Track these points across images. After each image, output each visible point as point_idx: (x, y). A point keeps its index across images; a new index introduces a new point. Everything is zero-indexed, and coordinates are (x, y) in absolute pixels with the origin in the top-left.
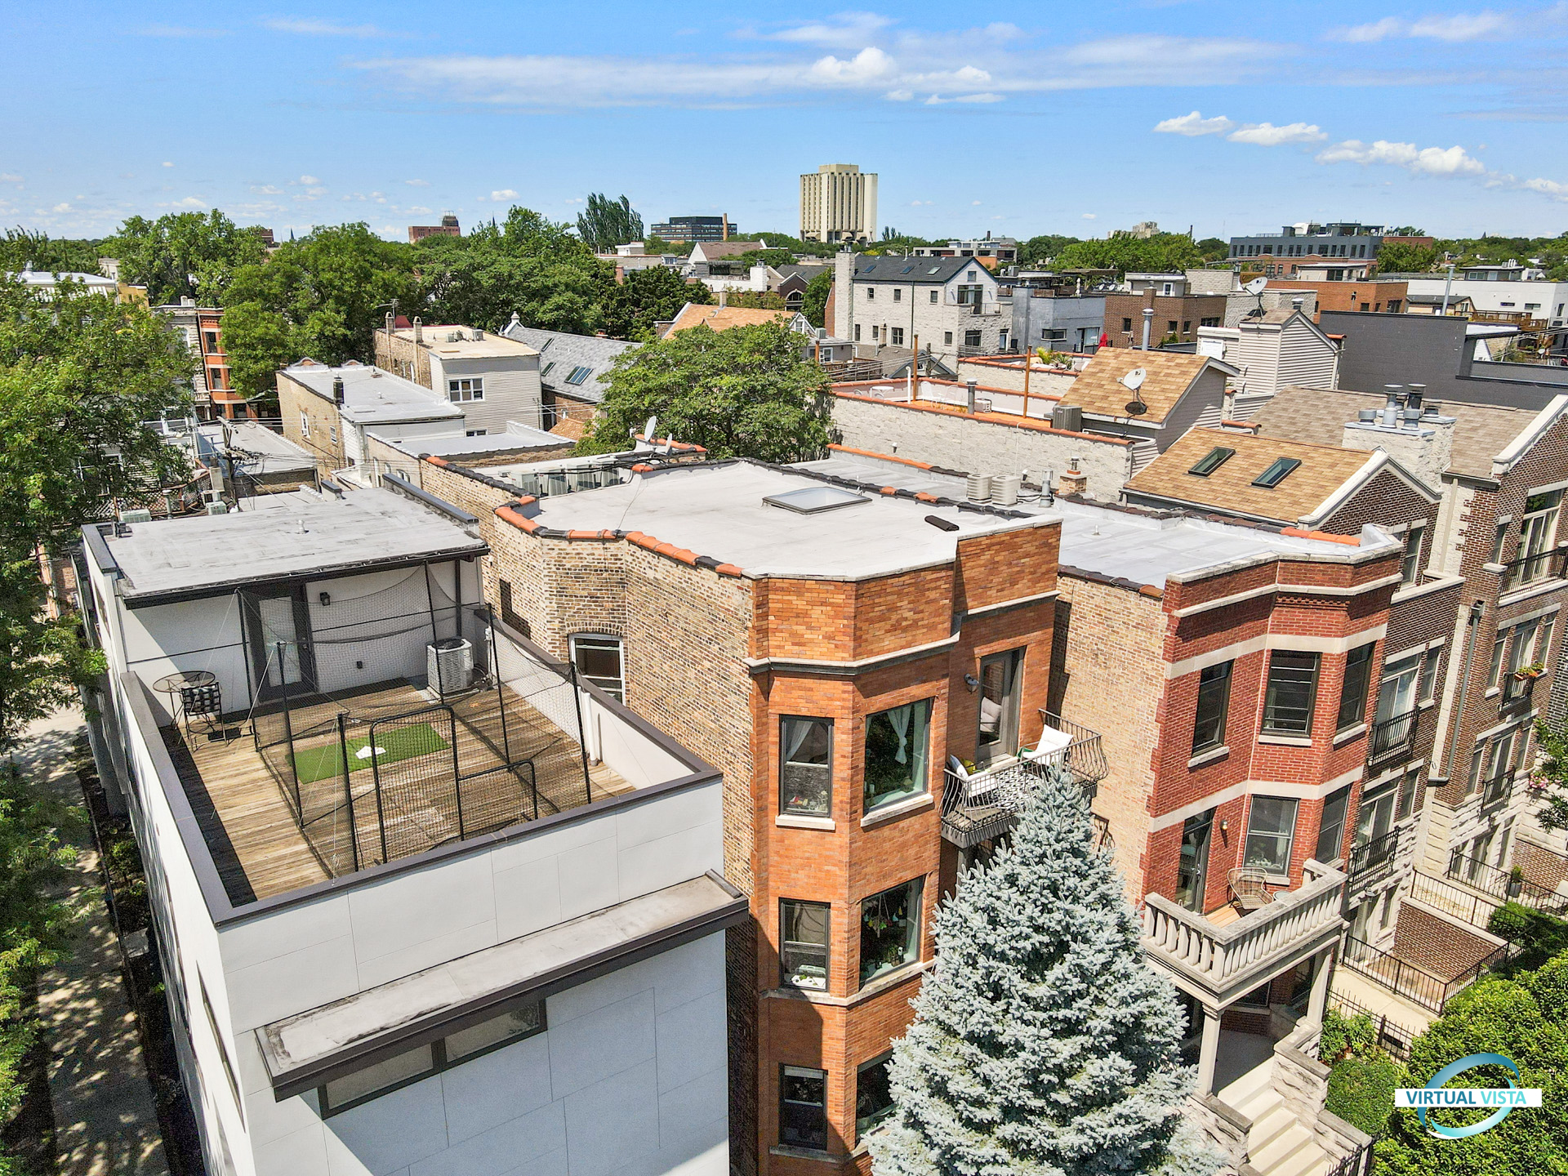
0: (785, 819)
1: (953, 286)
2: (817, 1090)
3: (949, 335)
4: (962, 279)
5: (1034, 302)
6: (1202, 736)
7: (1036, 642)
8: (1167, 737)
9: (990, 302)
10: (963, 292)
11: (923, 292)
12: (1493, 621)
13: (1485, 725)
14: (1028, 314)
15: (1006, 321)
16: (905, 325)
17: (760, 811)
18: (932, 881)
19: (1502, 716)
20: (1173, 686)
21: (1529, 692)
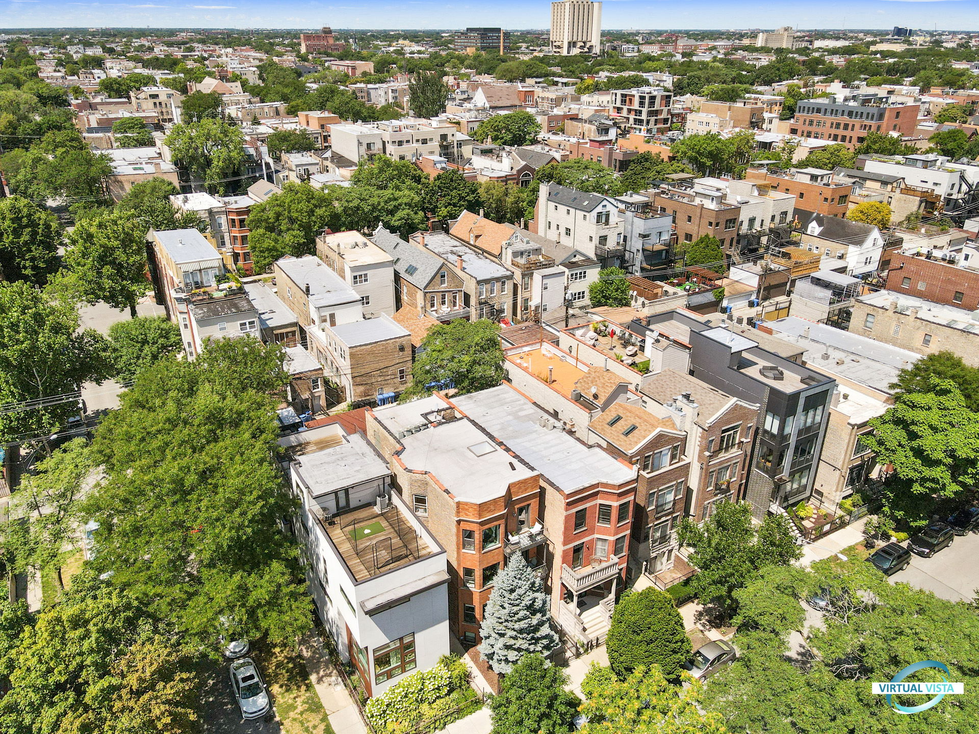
0: (464, 551)
1: (594, 213)
2: (473, 609)
3: (591, 237)
4: (599, 209)
5: (636, 219)
6: (578, 525)
7: (534, 503)
8: (566, 528)
9: (613, 219)
10: (599, 215)
11: (580, 214)
12: (707, 470)
13: (707, 499)
14: (632, 225)
15: (621, 229)
16: (571, 227)
17: (458, 549)
18: (502, 563)
19: (716, 495)
20: (566, 517)
21: (728, 486)
